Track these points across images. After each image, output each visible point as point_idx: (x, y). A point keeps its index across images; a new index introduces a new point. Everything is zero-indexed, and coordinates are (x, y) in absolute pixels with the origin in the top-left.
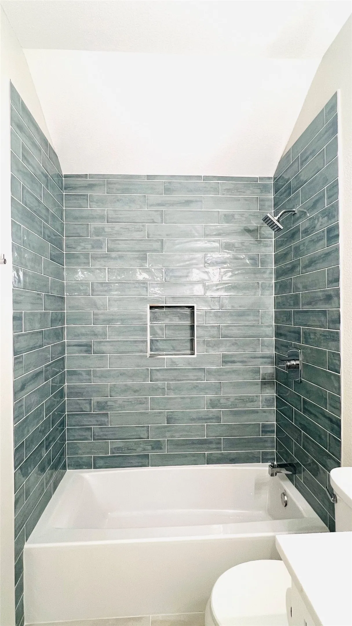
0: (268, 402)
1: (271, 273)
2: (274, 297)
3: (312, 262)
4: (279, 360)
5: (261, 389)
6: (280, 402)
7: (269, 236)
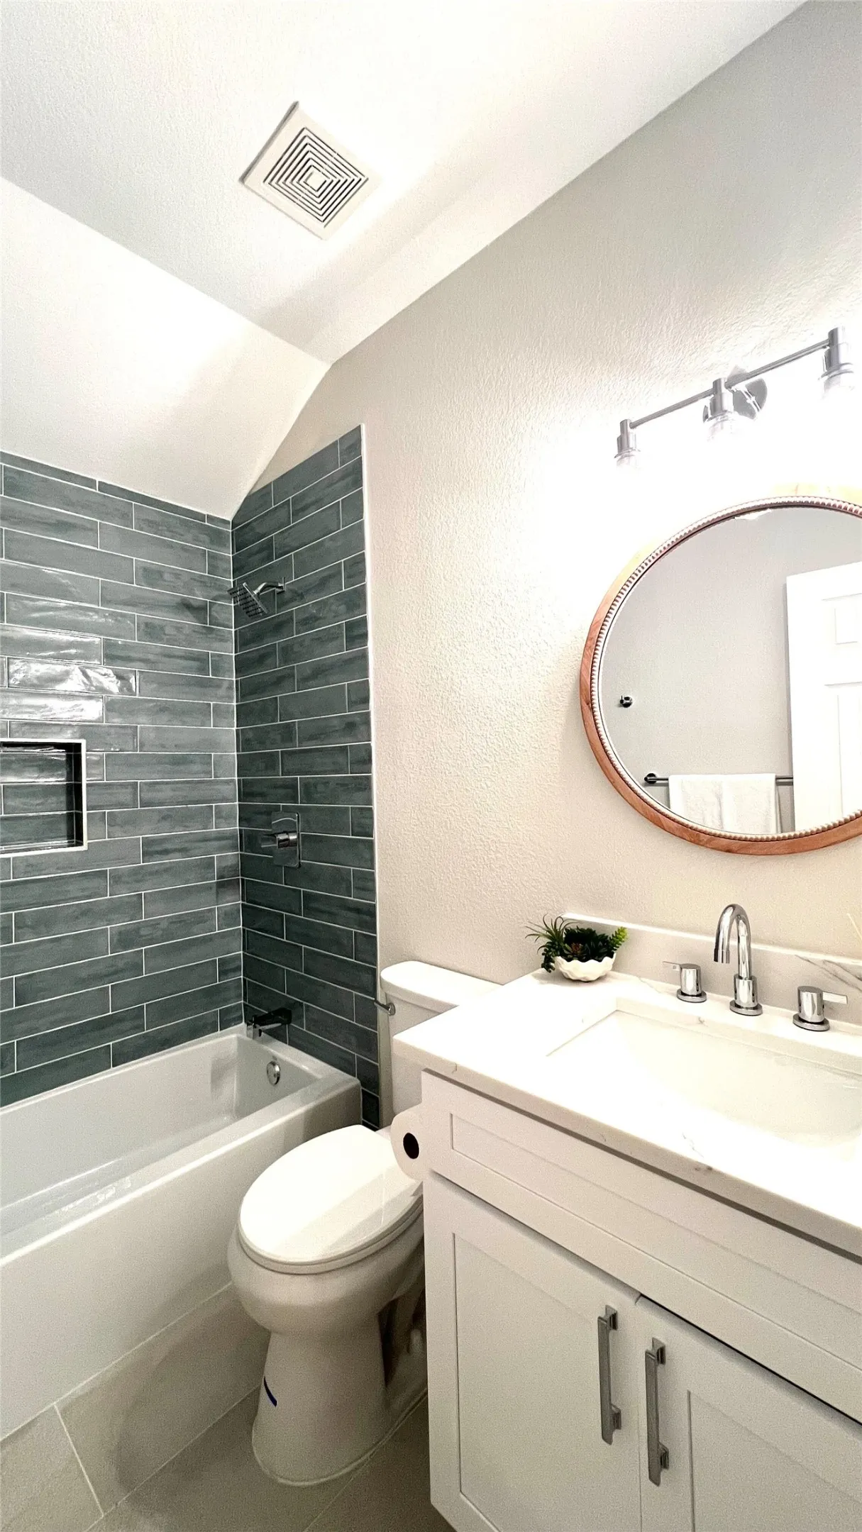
0: (228, 917)
1: (230, 688)
2: (237, 730)
3: (319, 672)
4: (248, 841)
5: (217, 897)
6: (250, 914)
7: (227, 623)
